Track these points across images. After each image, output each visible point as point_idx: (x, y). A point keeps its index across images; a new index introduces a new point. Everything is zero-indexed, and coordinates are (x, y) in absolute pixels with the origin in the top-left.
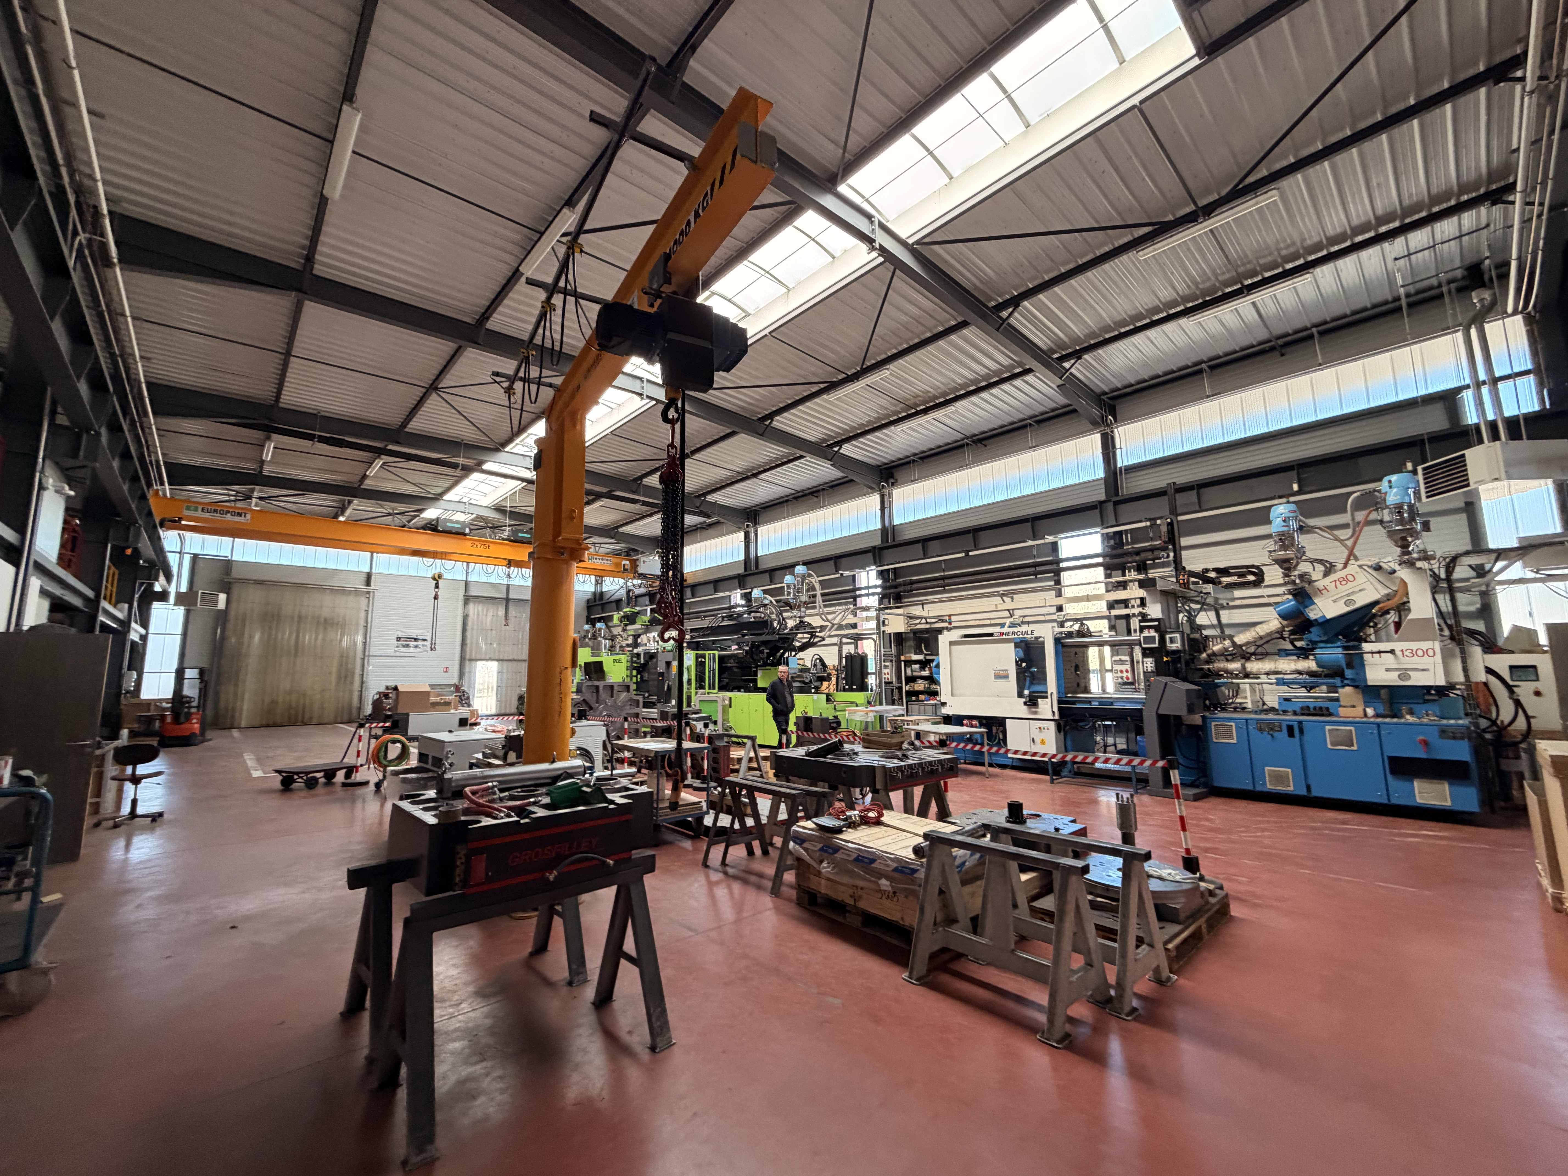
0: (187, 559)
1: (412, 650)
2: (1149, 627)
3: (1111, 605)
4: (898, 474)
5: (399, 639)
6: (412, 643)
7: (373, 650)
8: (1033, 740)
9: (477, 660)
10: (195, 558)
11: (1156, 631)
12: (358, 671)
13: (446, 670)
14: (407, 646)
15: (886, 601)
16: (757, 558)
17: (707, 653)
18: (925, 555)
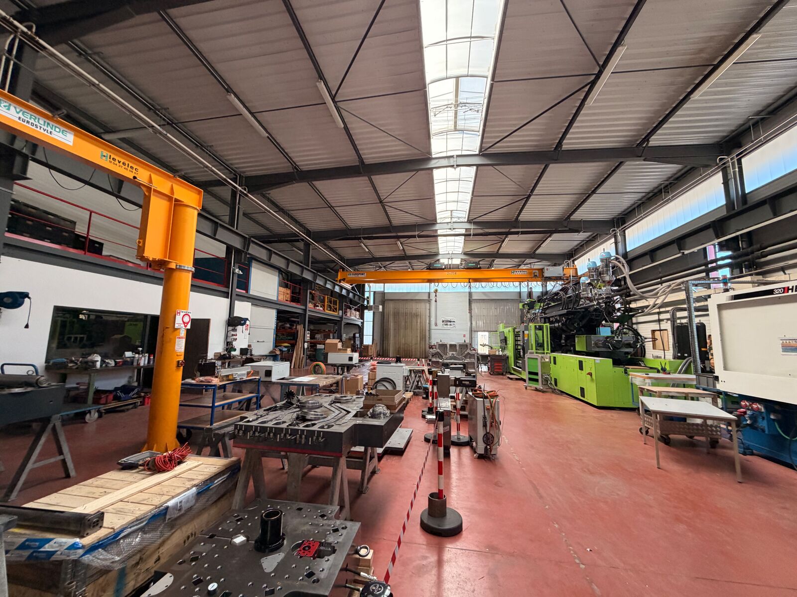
0: (372, 294)
1: (449, 326)
5: (443, 321)
6: (449, 323)
9: (477, 331)
10: (375, 292)
12: (427, 335)
13: (464, 336)
14: (447, 324)
16: (626, 253)
17: (544, 325)
18: (775, 215)
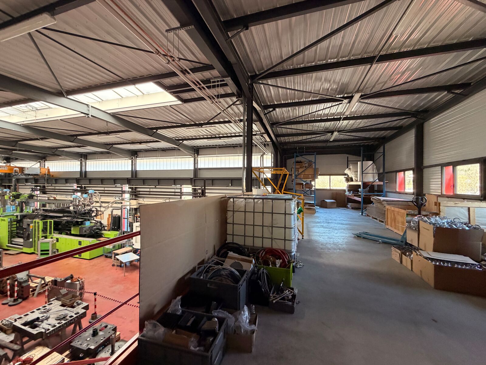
4: (139, 154)
16: (86, 172)
17: (49, 220)
18: (144, 184)
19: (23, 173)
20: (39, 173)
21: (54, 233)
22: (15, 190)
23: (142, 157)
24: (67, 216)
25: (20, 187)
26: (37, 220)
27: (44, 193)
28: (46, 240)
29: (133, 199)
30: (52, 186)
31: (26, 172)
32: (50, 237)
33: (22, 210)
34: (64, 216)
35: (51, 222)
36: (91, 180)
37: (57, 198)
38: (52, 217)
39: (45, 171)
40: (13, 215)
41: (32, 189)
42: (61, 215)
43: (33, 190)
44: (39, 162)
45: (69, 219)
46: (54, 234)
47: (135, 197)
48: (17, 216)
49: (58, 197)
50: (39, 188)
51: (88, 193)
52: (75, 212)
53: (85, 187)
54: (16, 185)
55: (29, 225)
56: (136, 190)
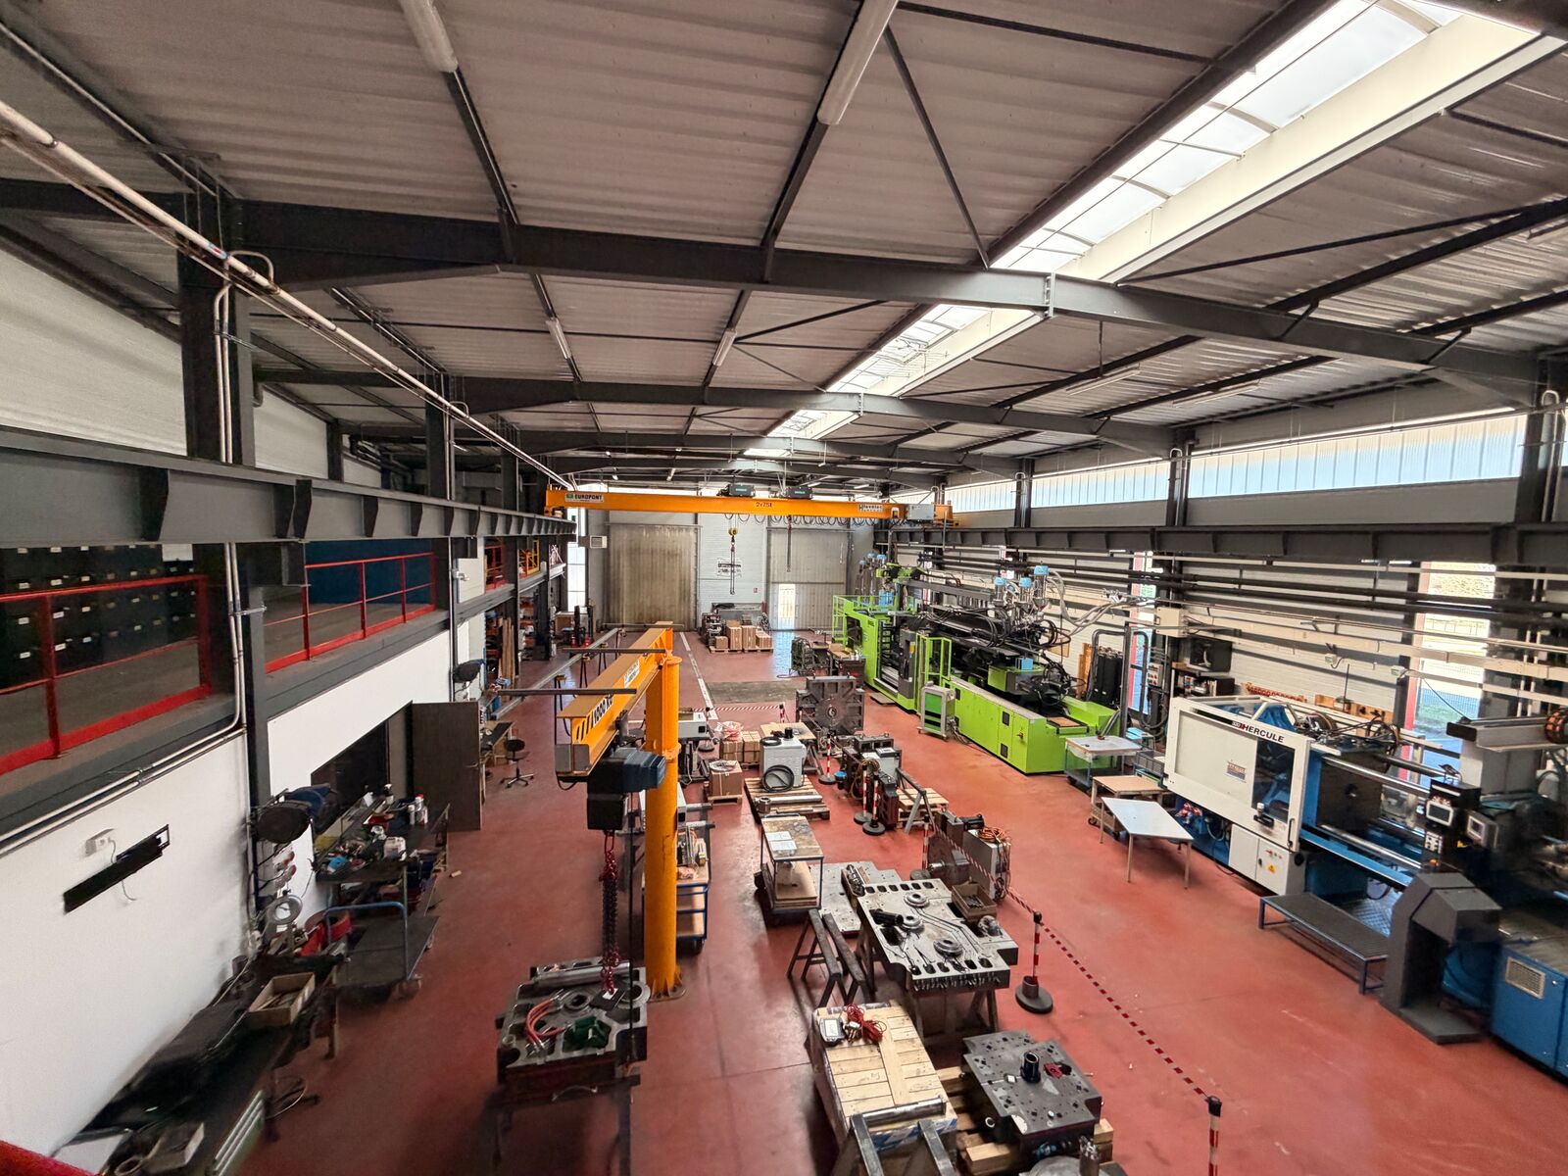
1: (729, 574)
2: (1443, 795)
3: (1492, 676)
4: (1201, 434)
5: (720, 565)
6: (730, 569)
7: (702, 575)
8: (1260, 862)
9: (778, 583)
11: (1453, 805)
12: (692, 590)
13: (756, 590)
14: (726, 571)
15: (1164, 593)
16: (1029, 510)
17: (943, 639)
18: (1216, 551)
19: (905, 517)
20: (932, 518)
21: (952, 673)
22: (892, 558)
23: (1216, 446)
24: (981, 636)
25: (899, 550)
26: (923, 635)
27: (940, 566)
28: (935, 688)
29: (1167, 605)
30: (954, 550)
31: (911, 516)
32: (945, 682)
33: (901, 606)
34: (974, 634)
35: (947, 644)
36: (1041, 536)
37: (962, 582)
38: (950, 632)
39: (942, 513)
40: (885, 614)
41: (920, 555)
42: (968, 629)
43: (922, 559)
44: (935, 490)
45: (984, 643)
46: (953, 677)
47: (1177, 599)
48: (891, 617)
49: (967, 580)
50: (931, 553)
51: (1032, 572)
52: (999, 627)
53: (1025, 554)
54: (893, 546)
55: (908, 643)
56: (1181, 572)
